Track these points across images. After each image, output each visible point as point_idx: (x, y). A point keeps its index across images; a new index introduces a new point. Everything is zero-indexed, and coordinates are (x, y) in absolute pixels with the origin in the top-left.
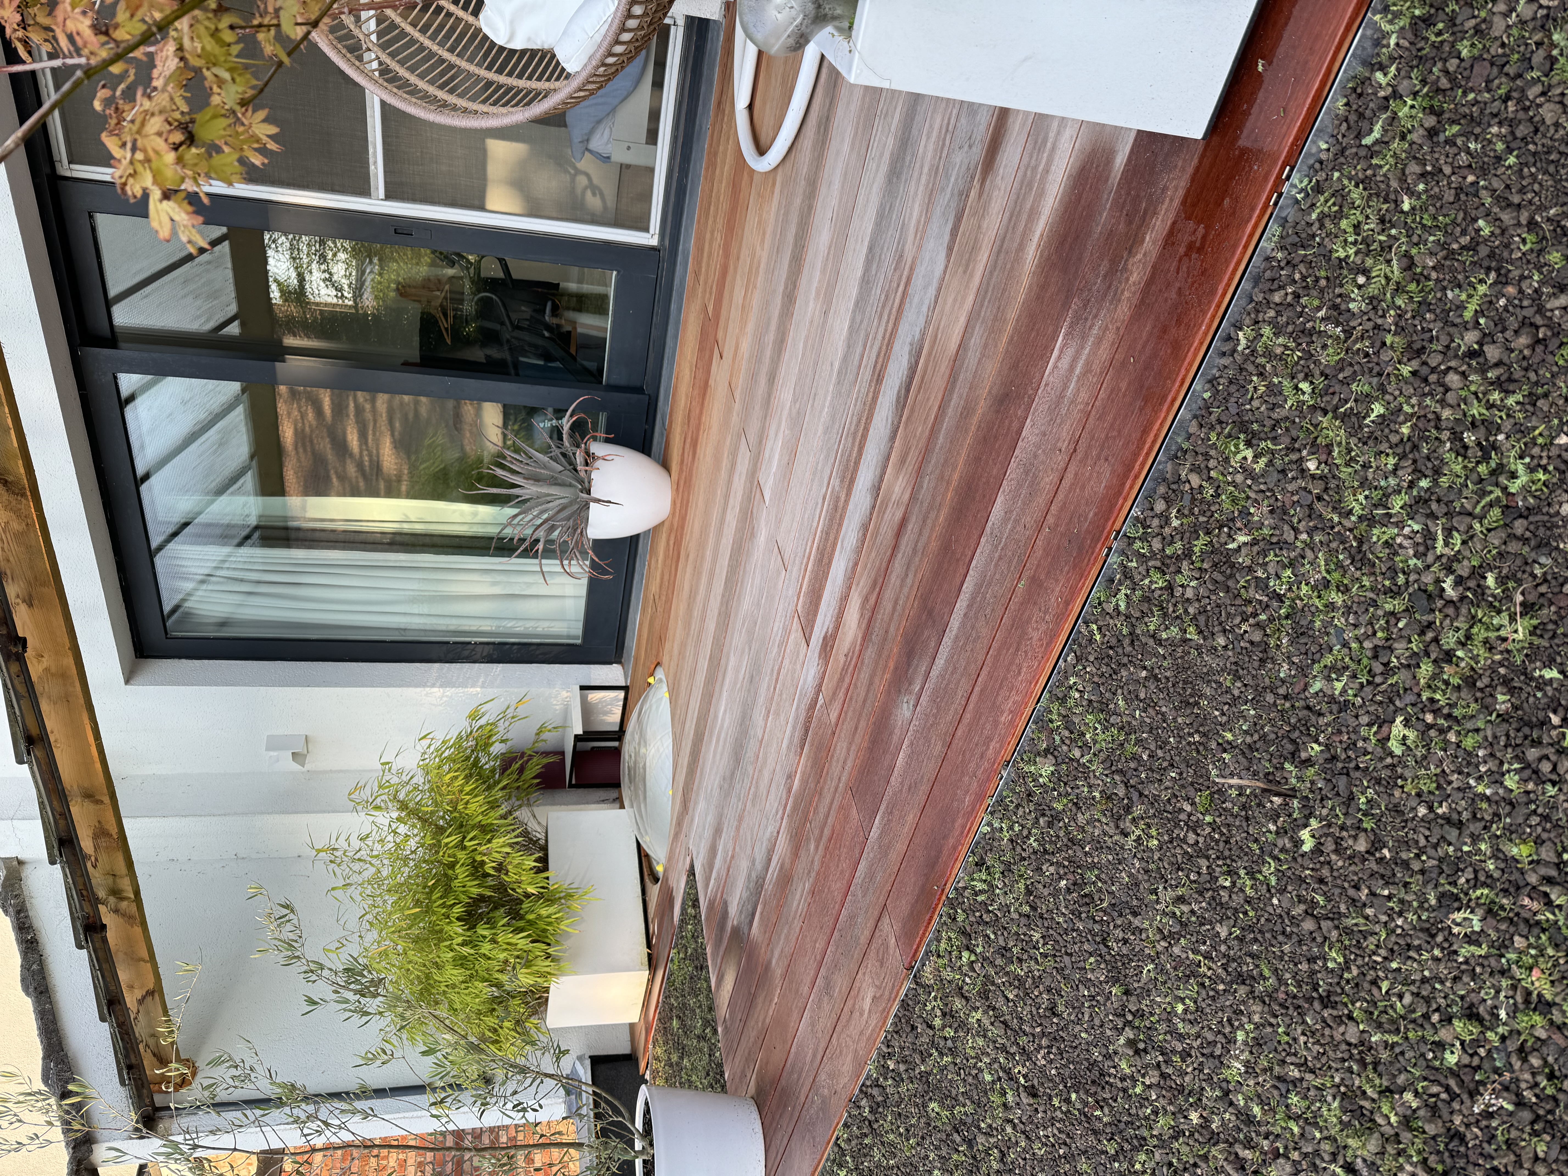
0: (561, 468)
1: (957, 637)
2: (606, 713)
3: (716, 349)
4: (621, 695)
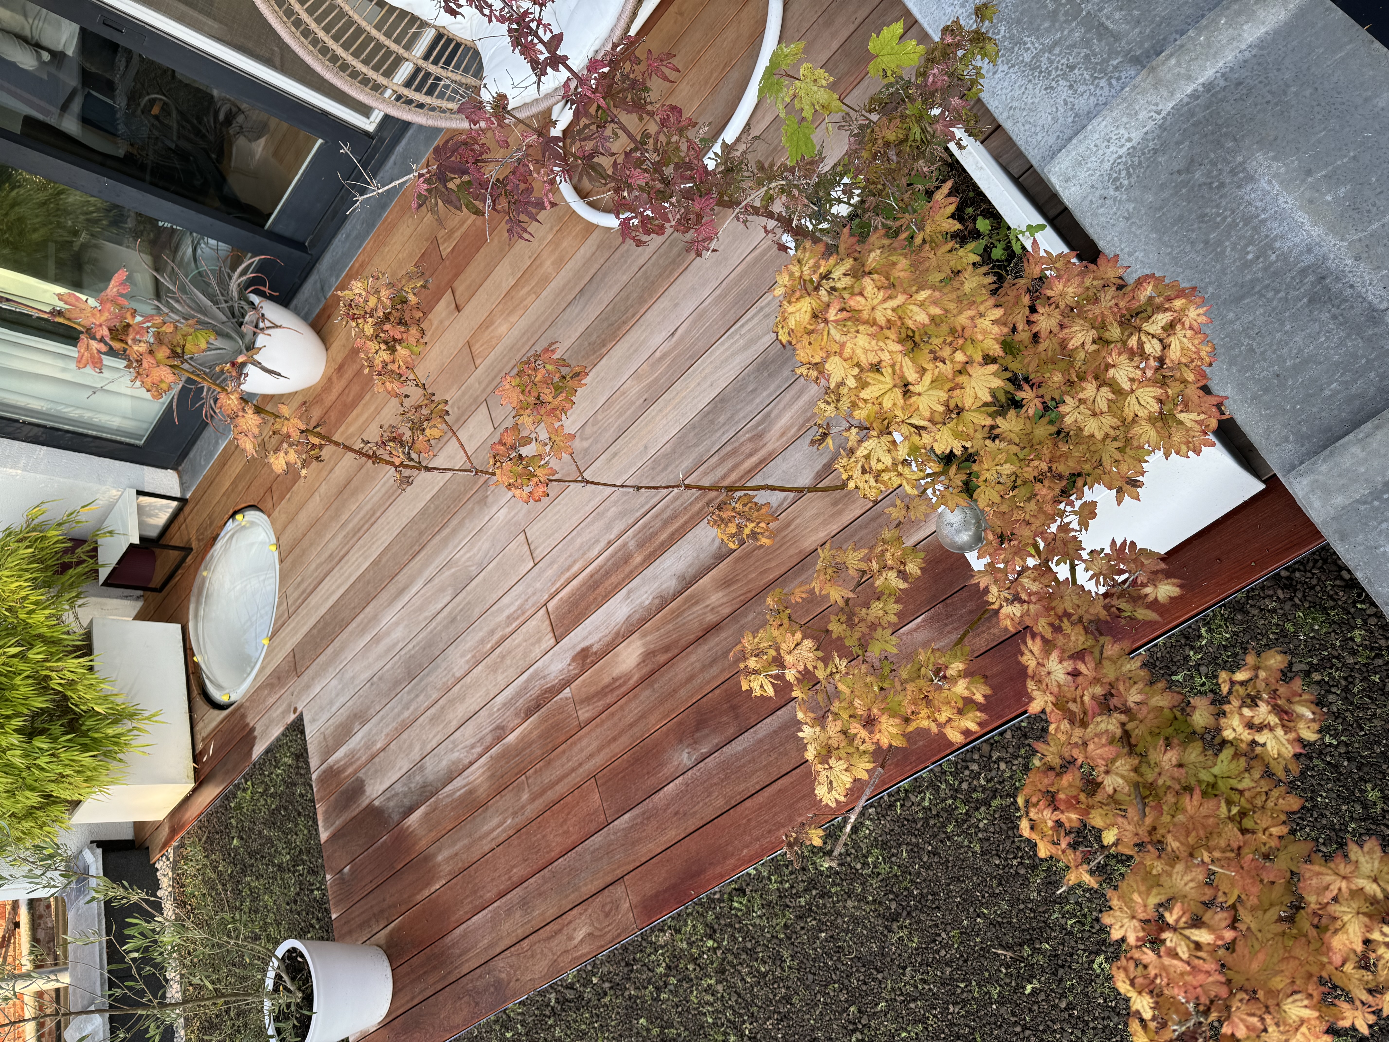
0: (225, 319)
1: (761, 741)
2: (150, 516)
3: (448, 295)
4: (175, 504)
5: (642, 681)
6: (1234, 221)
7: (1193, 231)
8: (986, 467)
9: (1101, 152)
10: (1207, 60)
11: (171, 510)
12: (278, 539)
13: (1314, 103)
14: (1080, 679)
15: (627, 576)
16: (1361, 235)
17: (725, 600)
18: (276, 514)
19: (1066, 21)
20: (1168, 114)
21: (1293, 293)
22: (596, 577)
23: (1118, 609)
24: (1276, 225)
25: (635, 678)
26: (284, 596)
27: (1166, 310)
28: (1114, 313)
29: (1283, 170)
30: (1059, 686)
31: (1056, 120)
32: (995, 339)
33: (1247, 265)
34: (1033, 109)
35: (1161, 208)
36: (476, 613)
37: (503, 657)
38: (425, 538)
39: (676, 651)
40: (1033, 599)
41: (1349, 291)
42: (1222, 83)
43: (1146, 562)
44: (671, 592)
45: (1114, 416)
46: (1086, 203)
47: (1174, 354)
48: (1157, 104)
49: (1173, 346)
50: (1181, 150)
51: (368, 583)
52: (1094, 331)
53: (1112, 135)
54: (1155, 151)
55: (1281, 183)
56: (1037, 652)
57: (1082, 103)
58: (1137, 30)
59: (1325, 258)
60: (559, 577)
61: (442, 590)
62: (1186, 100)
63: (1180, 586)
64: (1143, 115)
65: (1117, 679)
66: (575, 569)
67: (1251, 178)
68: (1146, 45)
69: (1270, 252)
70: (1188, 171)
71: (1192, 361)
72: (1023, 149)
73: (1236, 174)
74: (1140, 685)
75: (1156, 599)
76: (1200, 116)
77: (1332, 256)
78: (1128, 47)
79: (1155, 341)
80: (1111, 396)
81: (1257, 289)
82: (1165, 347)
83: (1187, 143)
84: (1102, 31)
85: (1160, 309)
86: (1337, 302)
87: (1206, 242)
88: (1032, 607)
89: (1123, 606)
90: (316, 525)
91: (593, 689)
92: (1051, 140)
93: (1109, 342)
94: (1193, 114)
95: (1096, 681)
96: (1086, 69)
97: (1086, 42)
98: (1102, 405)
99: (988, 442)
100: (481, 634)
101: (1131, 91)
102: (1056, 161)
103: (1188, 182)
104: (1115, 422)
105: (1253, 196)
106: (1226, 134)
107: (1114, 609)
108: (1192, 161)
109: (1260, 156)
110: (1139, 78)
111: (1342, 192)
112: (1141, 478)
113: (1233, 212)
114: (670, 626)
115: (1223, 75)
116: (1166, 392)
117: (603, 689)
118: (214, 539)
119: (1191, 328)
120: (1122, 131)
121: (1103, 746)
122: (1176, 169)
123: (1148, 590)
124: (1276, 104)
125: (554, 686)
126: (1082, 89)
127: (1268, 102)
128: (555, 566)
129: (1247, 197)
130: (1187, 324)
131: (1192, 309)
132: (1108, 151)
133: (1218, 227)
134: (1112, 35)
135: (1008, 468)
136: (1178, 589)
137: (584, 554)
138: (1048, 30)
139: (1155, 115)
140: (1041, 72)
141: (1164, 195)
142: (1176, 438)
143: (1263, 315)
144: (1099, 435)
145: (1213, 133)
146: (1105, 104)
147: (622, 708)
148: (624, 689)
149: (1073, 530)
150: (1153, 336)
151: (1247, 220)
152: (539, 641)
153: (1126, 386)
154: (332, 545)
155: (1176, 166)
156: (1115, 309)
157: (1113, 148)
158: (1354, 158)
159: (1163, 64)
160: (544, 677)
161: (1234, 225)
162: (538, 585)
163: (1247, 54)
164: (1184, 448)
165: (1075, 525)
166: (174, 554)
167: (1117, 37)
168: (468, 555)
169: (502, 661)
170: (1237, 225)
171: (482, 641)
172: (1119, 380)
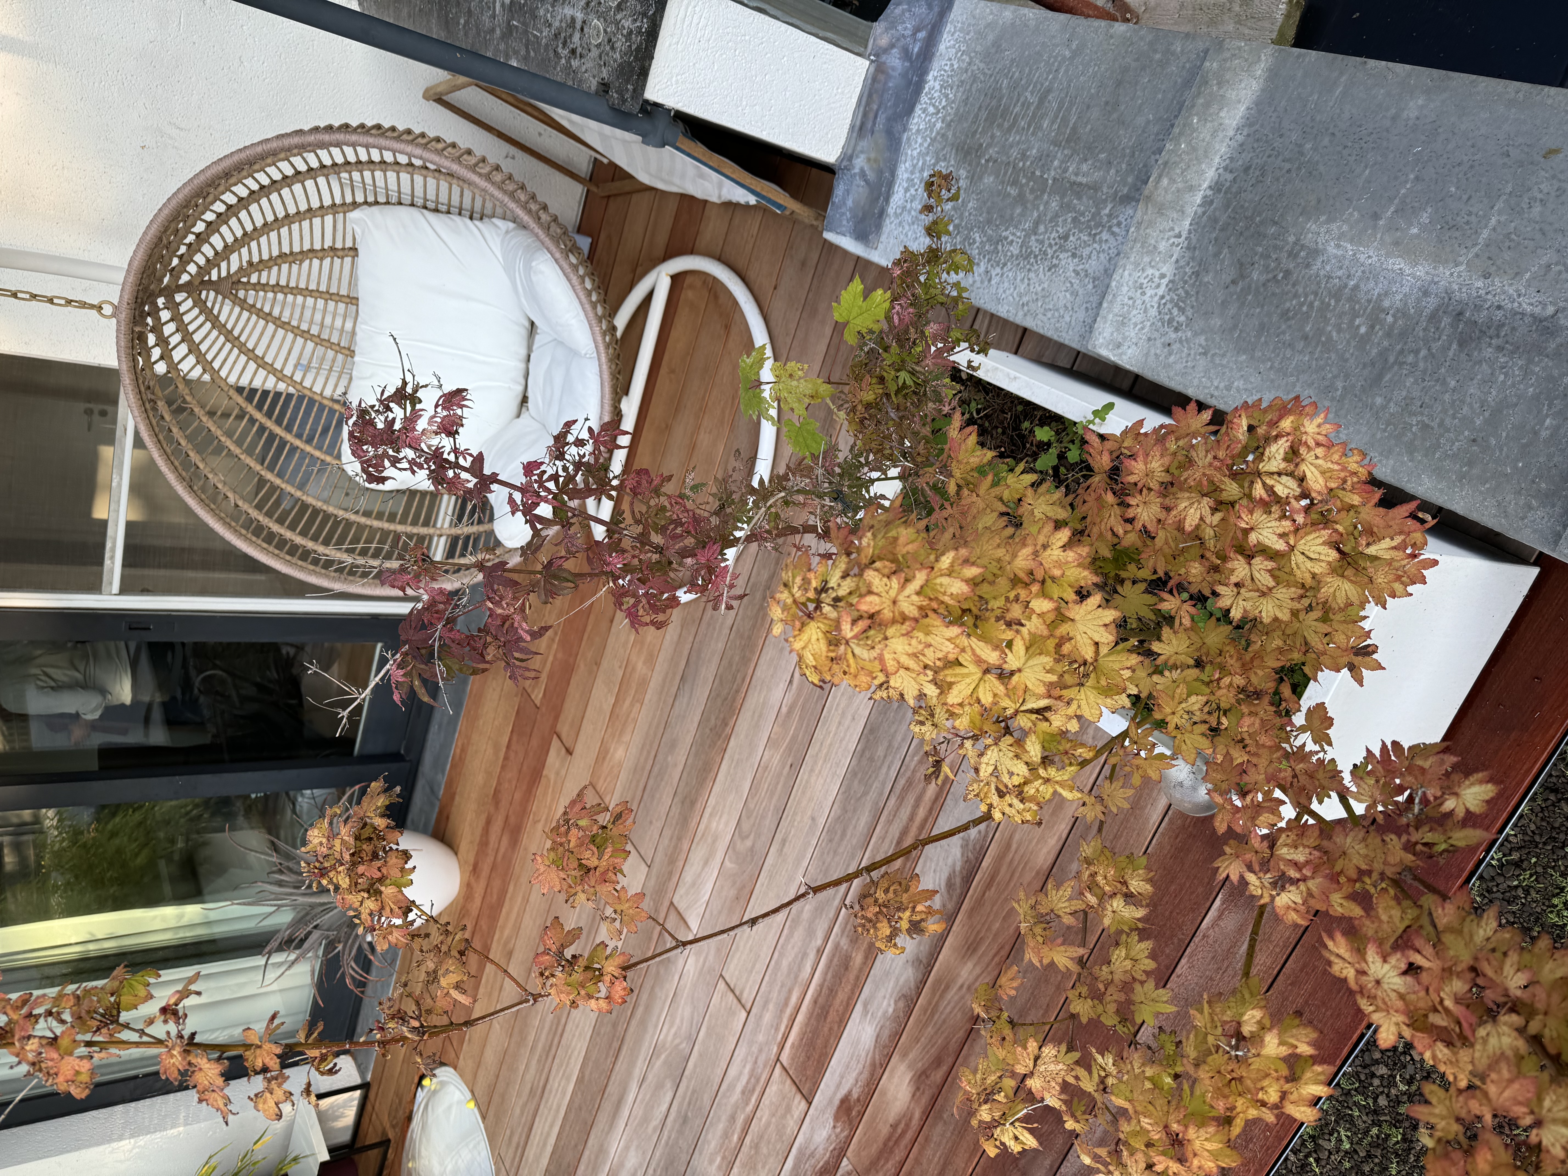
3: (555, 741)
4: (357, 1093)
5: (926, 1115)
6: (1322, 303)
7: (1284, 333)
8: (1168, 710)
9: (1139, 302)
10: (1200, 163)
11: (356, 1103)
12: (472, 1092)
13: (1340, 148)
14: (1424, 977)
15: (855, 985)
16: (1476, 249)
17: (978, 970)
18: (461, 1062)
19: (1036, 198)
20: (1190, 232)
21: (1436, 346)
22: (821, 1000)
23: (1425, 844)
24: (1372, 284)
25: (917, 1115)
26: (498, 1159)
27: (1277, 437)
28: (1218, 469)
29: (1345, 228)
30: (1402, 997)
31: (1075, 294)
32: (1079, 565)
33: (1364, 341)
34: (1046, 295)
35: (1235, 327)
36: (707, 1102)
37: (756, 1146)
38: (621, 1029)
39: (950, 1060)
40: (1307, 872)
41: (1500, 313)
42: (1230, 177)
43: (1427, 764)
44: (912, 985)
45: (1288, 586)
46: (1152, 358)
47: (1316, 482)
48: (1172, 229)
49: (1309, 475)
50: (1223, 260)
51: (580, 1109)
52: (1206, 500)
53: (1142, 280)
54: (1197, 274)
55: (1351, 241)
56: (1347, 955)
57: (1094, 265)
58: (1112, 172)
59: (1449, 293)
60: (780, 1018)
61: (659, 1086)
62: (1200, 211)
63: (1490, 780)
64: (1163, 246)
65: (1476, 959)
66: (794, 999)
67: (1315, 252)
68: (1130, 180)
69: (1383, 316)
70: (1242, 277)
71: (1345, 481)
72: (1055, 338)
73: (1296, 256)
74: (1513, 957)
75: (1468, 811)
76: (1223, 218)
77: (1456, 287)
78: (1112, 191)
79: (1284, 479)
80: (1270, 565)
81: (1391, 359)
82: (1302, 480)
83: (1226, 251)
84: (1077, 189)
85: (1269, 440)
86: (1492, 332)
87: (1305, 338)
88: (1311, 884)
89: (1429, 837)
90: (506, 1059)
91: (874, 1149)
92: (1081, 315)
93: (1232, 504)
94: (1216, 221)
95: (1448, 972)
96: (1081, 231)
97: (1066, 207)
98: (1266, 580)
99: (1156, 678)
100: (721, 1126)
101: (1138, 228)
102: (1096, 333)
103: (1249, 287)
104: (1294, 592)
105: (1328, 268)
106: (1262, 222)
107: (1419, 847)
108: (1242, 265)
109: (1312, 226)
110: (1139, 213)
111: (1425, 218)
112: (1369, 642)
113: (1316, 294)
114: (930, 1030)
115: (1226, 169)
116: (1336, 531)
117: (885, 1144)
118: (409, 1118)
119: (1318, 444)
120: (1150, 271)
121: (1511, 1081)
122: (1229, 280)
123: (1450, 804)
124: (1299, 168)
125: (827, 1163)
126: (1086, 252)
127: (1289, 171)
128: (771, 1006)
129: (1322, 273)
130: (1311, 443)
131: (1306, 423)
132: (1146, 298)
133: (1308, 317)
134: (1090, 188)
135: (1196, 702)
136: (1490, 786)
137: (796, 977)
138: (1022, 215)
139: (1176, 241)
140: (1036, 257)
141: (1232, 310)
142: (1380, 579)
143: (1416, 382)
144: (1284, 616)
145: (1247, 228)
146: (1118, 254)
147: (917, 1161)
148: (910, 1135)
149: (1312, 753)
150: (1279, 474)
151: (1337, 295)
152: (788, 1109)
153: (1280, 545)
154: (529, 1077)
155: (1226, 278)
156: (1217, 463)
157: (1150, 293)
158: (1417, 178)
159: (1156, 188)
160: (812, 1155)
161: (1324, 307)
162: (761, 1038)
163: (1240, 138)
164: (1397, 586)
165: (1311, 746)
166: (374, 1154)
167: (1095, 187)
168: (673, 1031)
169: (757, 1153)
170: (1329, 304)
171: (726, 1135)
172: (1267, 542)
